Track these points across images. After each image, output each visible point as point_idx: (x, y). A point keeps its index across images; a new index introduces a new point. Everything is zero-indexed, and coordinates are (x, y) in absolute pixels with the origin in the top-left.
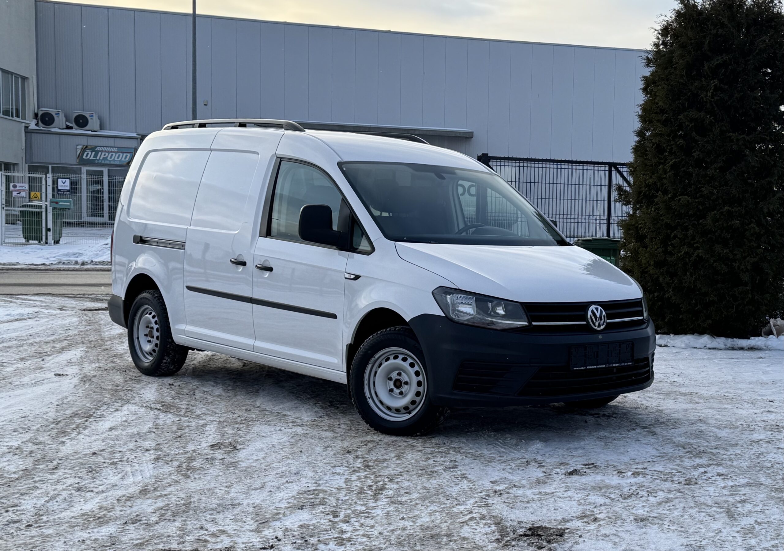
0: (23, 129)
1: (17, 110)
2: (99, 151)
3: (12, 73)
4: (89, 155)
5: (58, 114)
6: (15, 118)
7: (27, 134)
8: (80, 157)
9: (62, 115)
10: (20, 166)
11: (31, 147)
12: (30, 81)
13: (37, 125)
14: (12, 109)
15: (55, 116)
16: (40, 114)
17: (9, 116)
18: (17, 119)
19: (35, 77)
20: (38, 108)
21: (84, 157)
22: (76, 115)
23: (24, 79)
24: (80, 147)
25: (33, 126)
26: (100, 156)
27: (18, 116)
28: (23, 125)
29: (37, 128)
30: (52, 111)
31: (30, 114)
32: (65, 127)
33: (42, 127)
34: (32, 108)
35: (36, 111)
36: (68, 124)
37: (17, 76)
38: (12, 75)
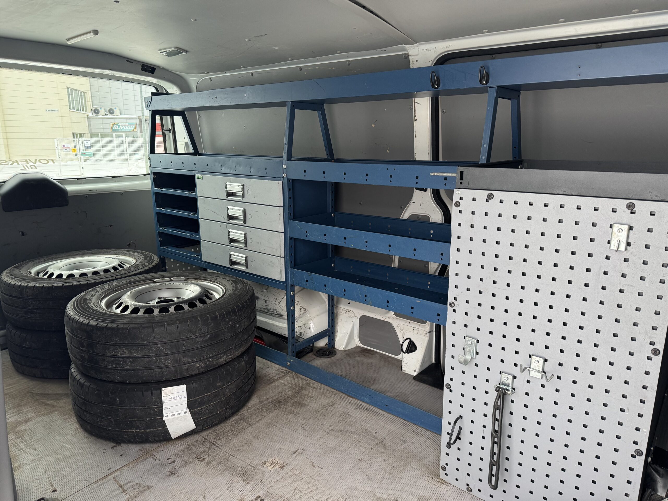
0: (86, 117)
1: (83, 108)
5: (101, 109)
6: (82, 112)
7: (89, 119)
8: (112, 128)
9: (103, 109)
10: (87, 134)
11: (90, 125)
12: (88, 94)
13: (92, 114)
14: (80, 107)
15: (100, 110)
16: (93, 109)
17: (78, 110)
18: (83, 112)
19: (90, 92)
20: (93, 106)
21: (114, 128)
22: (109, 109)
23: (85, 93)
24: (111, 124)
25: (90, 115)
27: (83, 110)
28: (86, 115)
29: (93, 116)
30: (98, 108)
31: (89, 109)
32: (105, 114)
33: (95, 115)
34: (89, 107)
35: (91, 108)
36: (105, 113)
37: (81, 92)
38: (79, 91)
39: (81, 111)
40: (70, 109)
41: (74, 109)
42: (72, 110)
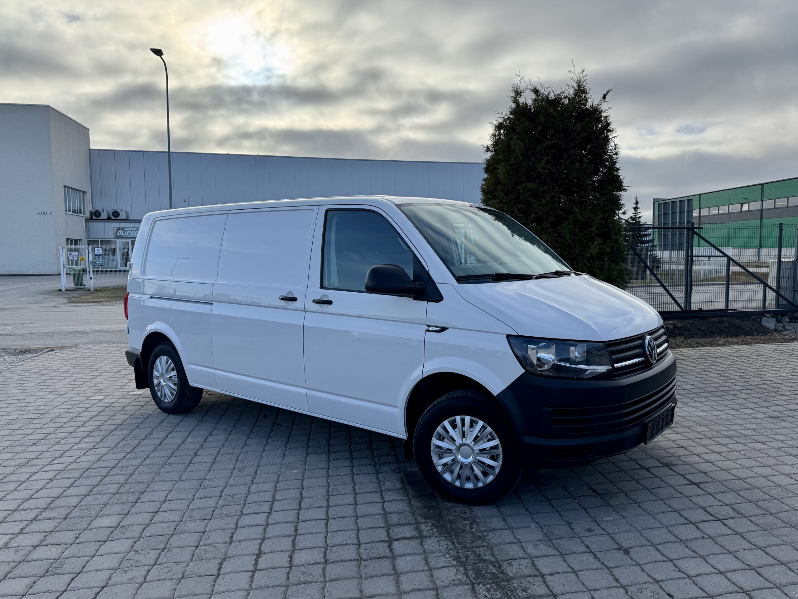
0: (84, 220)
1: (81, 210)
2: (126, 230)
3: (77, 190)
4: (121, 233)
5: (103, 210)
6: (79, 215)
8: (115, 234)
9: (106, 212)
10: (83, 241)
11: (89, 231)
12: (87, 193)
14: (78, 209)
15: (101, 212)
16: (93, 211)
17: (76, 213)
18: (81, 215)
19: (90, 191)
20: (92, 208)
21: (118, 234)
22: (113, 211)
23: (84, 192)
24: (115, 229)
26: (127, 233)
27: (81, 213)
28: (84, 218)
30: (100, 209)
31: (87, 212)
32: (107, 218)
34: (89, 208)
35: (91, 210)
36: (109, 216)
37: (80, 191)
40: (66, 211)
41: (70, 211)
42: (68, 213)
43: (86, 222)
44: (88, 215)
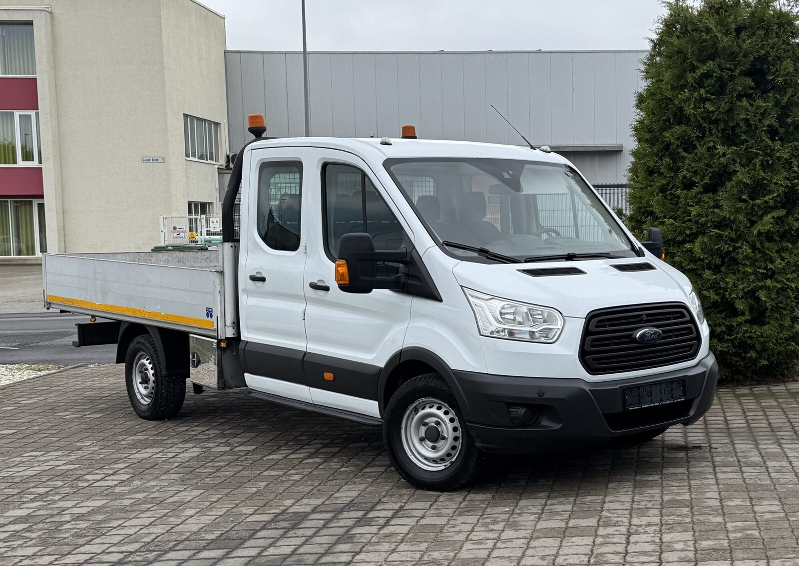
0: (216, 170)
1: (211, 154)
3: (205, 120)
6: (209, 161)
7: (220, 175)
10: (215, 205)
11: (223, 187)
12: (222, 126)
14: (206, 152)
16: (231, 155)
17: (201, 157)
18: (211, 162)
19: (226, 121)
20: (230, 151)
23: (217, 124)
27: (211, 159)
28: (217, 167)
31: (222, 157)
34: (224, 151)
35: (228, 154)
37: (210, 122)
38: (205, 122)
39: (207, 160)
40: (188, 156)
41: (194, 156)
42: (191, 158)
43: (219, 173)
44: (222, 162)
